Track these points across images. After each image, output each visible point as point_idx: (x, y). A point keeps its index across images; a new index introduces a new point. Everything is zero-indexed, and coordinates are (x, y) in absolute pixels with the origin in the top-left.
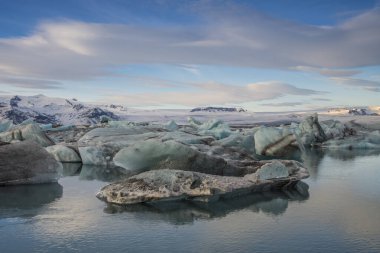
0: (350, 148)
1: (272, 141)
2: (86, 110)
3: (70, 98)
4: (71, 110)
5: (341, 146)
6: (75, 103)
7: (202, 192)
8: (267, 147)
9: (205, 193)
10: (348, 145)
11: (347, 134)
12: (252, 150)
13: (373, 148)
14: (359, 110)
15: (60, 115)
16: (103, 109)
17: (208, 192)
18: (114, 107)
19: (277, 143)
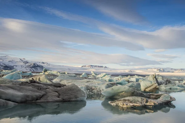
0: (171, 89)
1: (148, 86)
2: (30, 64)
3: (22, 58)
4: (22, 64)
5: (166, 88)
6: (25, 60)
7: (151, 104)
8: (146, 88)
9: (152, 104)
10: (170, 87)
11: (167, 82)
12: (139, 89)
13: (180, 89)
14: (161, 69)
15: (16, 66)
16: (38, 64)
17: (153, 104)
18: (43, 63)
19: (150, 87)
